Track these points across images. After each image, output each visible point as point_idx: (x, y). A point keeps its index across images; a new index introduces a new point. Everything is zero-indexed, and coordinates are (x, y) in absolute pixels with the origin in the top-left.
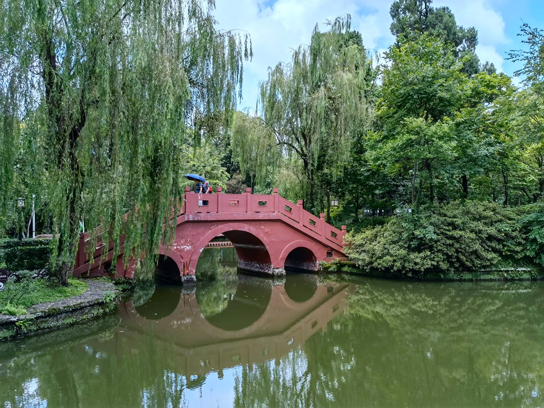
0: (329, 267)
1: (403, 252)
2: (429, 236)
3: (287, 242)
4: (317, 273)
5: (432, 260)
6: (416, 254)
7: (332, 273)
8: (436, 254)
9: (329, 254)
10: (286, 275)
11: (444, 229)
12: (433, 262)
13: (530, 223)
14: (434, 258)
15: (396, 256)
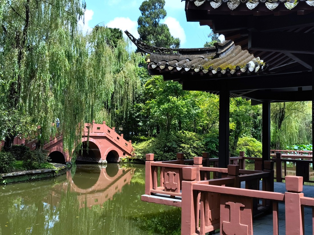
0: (124, 160)
1: (162, 153)
2: (174, 146)
3: (108, 147)
4: (119, 163)
5: (174, 156)
6: (167, 154)
7: (125, 163)
8: (175, 153)
9: (124, 154)
10: (108, 163)
11: (179, 143)
12: (174, 157)
13: (208, 142)
14: (174, 155)
15: (159, 154)
